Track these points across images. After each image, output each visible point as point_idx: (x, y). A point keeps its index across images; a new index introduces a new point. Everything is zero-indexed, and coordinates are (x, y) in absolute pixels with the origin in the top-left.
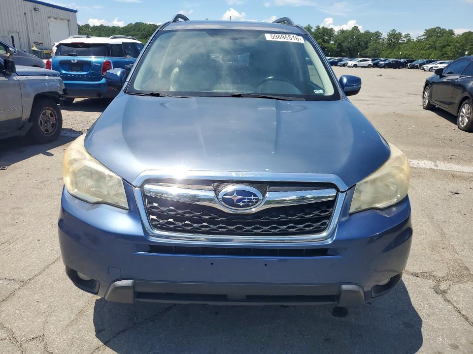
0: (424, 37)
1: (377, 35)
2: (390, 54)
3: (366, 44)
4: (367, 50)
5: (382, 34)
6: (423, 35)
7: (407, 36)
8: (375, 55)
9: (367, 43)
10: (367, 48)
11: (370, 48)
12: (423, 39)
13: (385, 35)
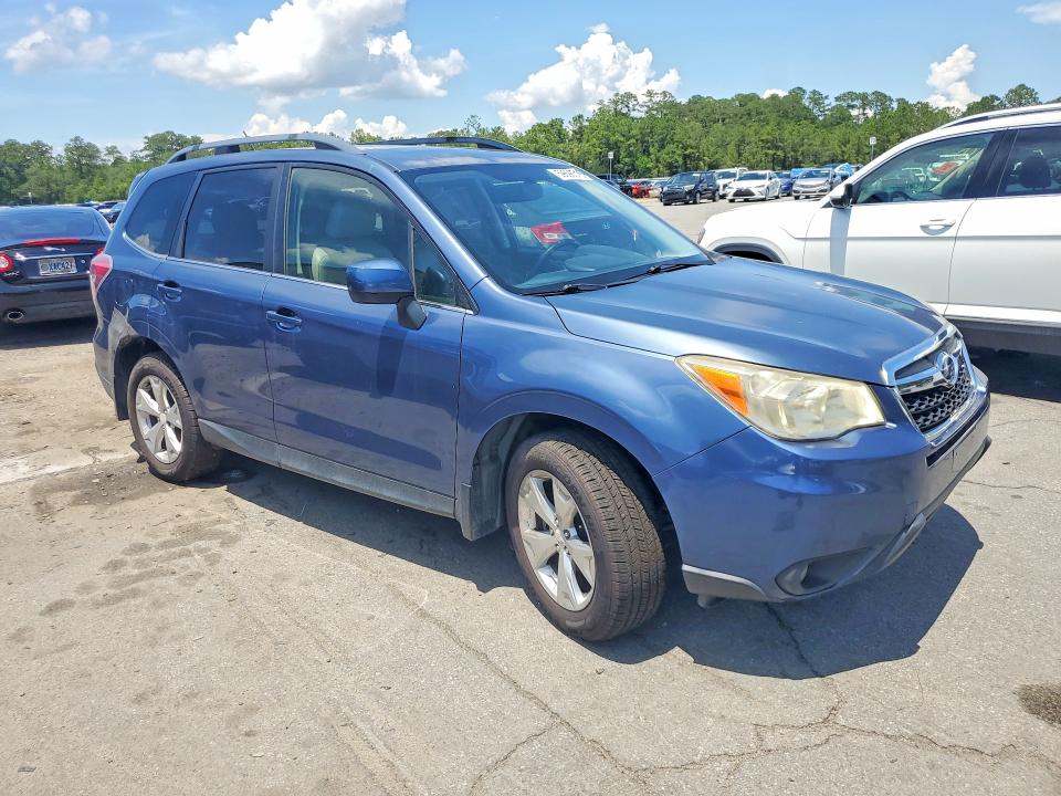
0: (147, 152)
1: (40, 150)
2: (86, 190)
3: (17, 172)
4: (26, 185)
5: (51, 148)
6: (145, 149)
7: (112, 151)
8: (50, 195)
9: (19, 168)
10: (24, 180)
11: (32, 179)
12: (147, 156)
13: (58, 150)
